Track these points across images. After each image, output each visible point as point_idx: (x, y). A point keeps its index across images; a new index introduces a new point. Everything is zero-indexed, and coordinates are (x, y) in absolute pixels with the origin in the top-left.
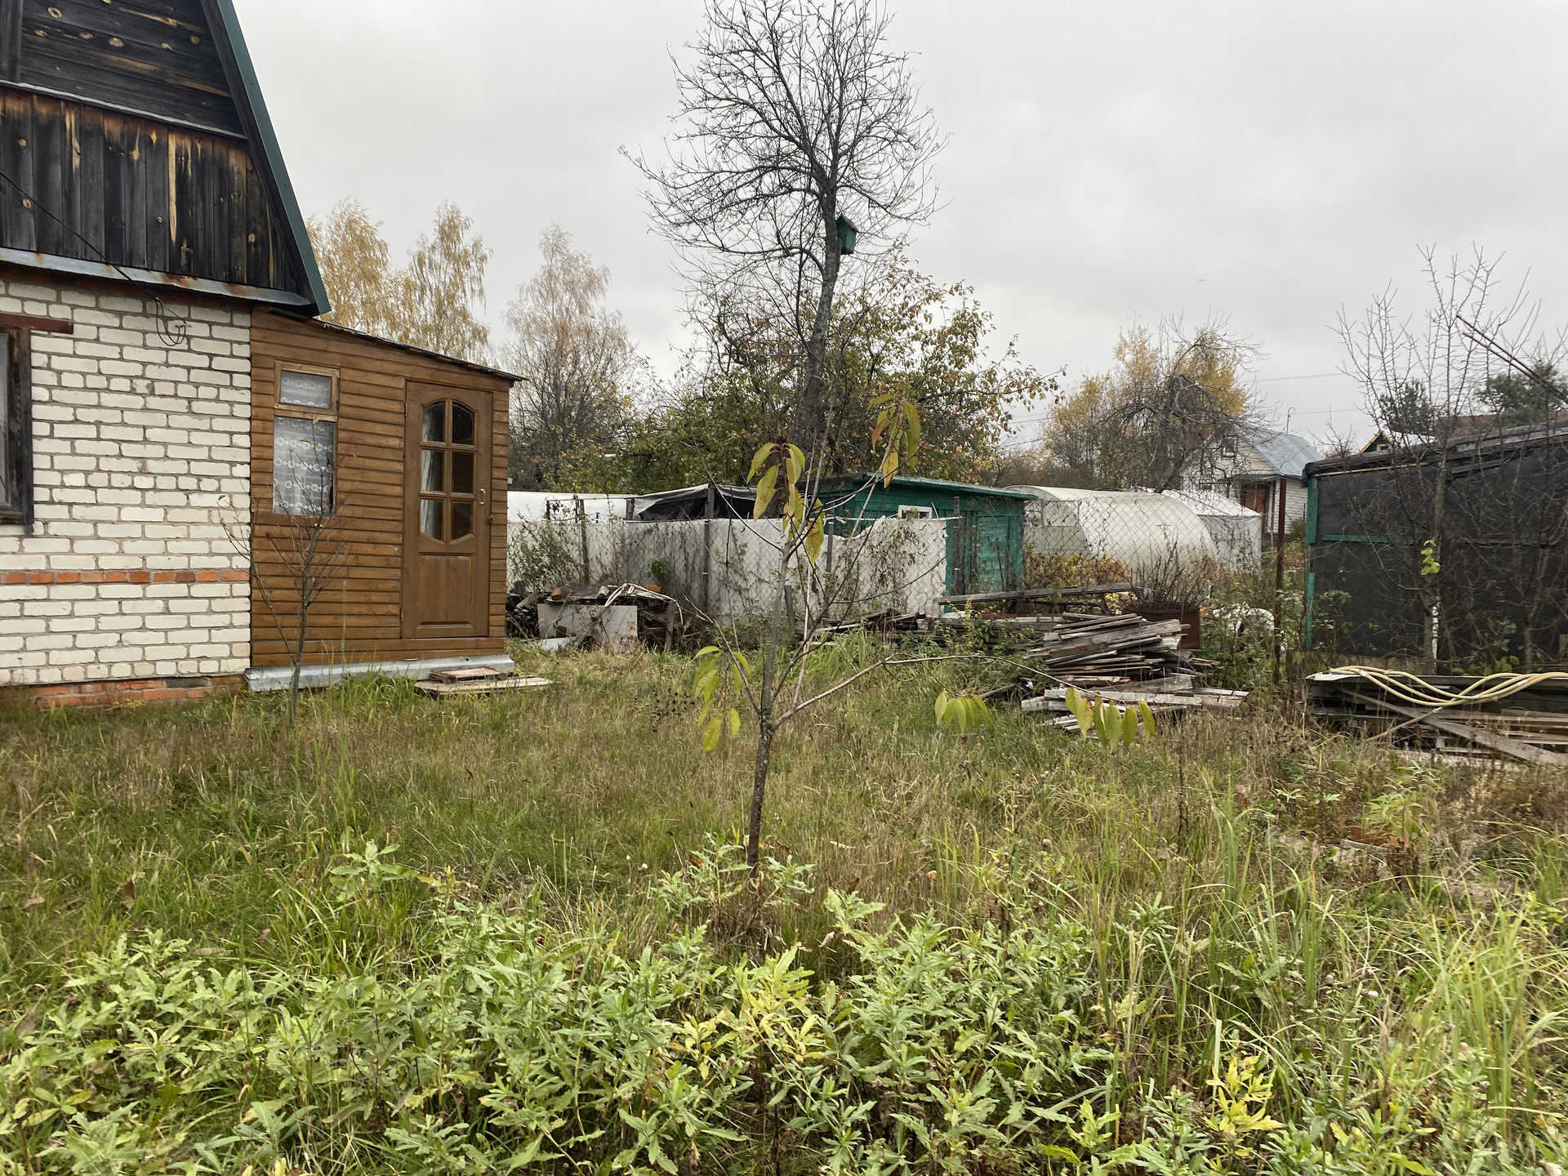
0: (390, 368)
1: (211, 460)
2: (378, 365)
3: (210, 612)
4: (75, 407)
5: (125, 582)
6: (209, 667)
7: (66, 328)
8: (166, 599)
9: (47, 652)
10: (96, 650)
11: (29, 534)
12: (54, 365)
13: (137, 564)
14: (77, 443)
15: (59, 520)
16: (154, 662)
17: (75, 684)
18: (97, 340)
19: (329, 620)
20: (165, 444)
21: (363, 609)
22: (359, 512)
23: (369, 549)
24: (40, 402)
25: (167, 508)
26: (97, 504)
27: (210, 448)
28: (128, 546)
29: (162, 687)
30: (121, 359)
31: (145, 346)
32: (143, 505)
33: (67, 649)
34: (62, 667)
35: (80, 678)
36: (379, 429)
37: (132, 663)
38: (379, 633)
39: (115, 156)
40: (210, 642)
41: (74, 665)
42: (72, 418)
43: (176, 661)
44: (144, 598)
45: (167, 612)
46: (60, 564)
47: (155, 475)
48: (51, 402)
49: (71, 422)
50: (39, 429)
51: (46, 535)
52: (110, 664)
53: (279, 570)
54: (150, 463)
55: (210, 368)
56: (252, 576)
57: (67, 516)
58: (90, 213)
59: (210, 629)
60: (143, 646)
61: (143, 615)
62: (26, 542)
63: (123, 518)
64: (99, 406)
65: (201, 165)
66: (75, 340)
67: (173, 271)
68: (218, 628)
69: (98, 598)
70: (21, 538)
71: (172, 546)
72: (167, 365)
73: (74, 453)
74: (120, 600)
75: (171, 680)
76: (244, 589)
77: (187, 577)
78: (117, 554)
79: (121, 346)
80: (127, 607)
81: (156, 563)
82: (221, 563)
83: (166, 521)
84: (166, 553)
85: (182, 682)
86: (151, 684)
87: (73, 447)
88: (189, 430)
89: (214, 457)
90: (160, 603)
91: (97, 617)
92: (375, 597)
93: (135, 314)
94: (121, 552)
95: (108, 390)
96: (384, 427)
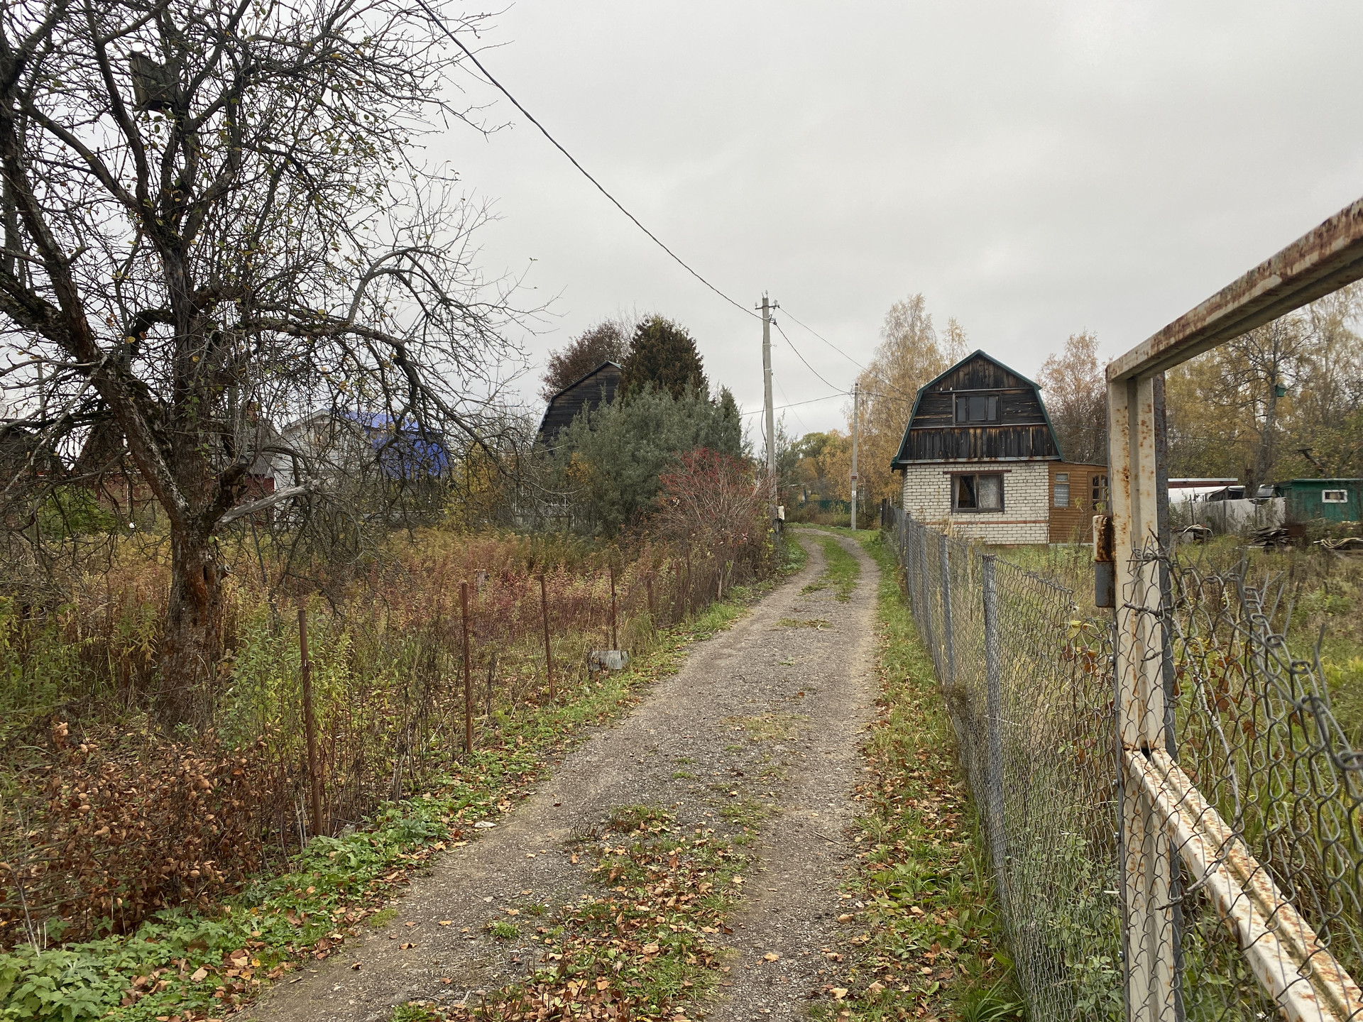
0: (1083, 469)
1: (1040, 496)
2: (1080, 469)
3: (1040, 530)
4: (1012, 487)
5: (1022, 523)
6: (1039, 542)
7: (1010, 471)
8: (1031, 527)
9: (1008, 538)
10: (1017, 538)
11: (1004, 513)
12: (1008, 479)
13: (1025, 519)
14: (1012, 494)
15: (1009, 511)
16: (1028, 541)
17: (1013, 545)
18: (1016, 473)
20: (1031, 493)
22: (1076, 506)
23: (1078, 515)
24: (1006, 487)
25: (1031, 507)
26: (1016, 507)
27: (1040, 493)
28: (1023, 516)
30: (1021, 476)
31: (1026, 473)
32: (1026, 507)
33: (1011, 537)
34: (1010, 541)
35: (1014, 543)
36: (1080, 485)
37: (1024, 541)
39: (1019, 434)
40: (1040, 537)
41: (1013, 541)
42: (1011, 490)
43: (1032, 540)
44: (1026, 527)
45: (1031, 530)
46: (1010, 520)
47: (1028, 500)
48: (1008, 487)
50: (1005, 492)
51: (1007, 514)
52: (1020, 541)
53: (1055, 520)
54: (1027, 497)
55: (1040, 476)
56: (1049, 522)
57: (1011, 510)
58: (1014, 447)
59: (1040, 534)
60: (1026, 537)
61: (1026, 531)
62: (1003, 515)
63: (1022, 510)
64: (1017, 487)
65: (1037, 432)
66: (1012, 474)
67: (1031, 456)
68: (1042, 534)
69: (1017, 527)
71: (1032, 515)
72: (1031, 476)
73: (1012, 497)
74: (1021, 527)
75: (1032, 545)
76: (1047, 525)
77: (1035, 522)
78: (1021, 517)
79: (1021, 474)
80: (1023, 529)
81: (1029, 519)
82: (1042, 519)
83: (1031, 510)
84: (1031, 517)
85: (1034, 545)
86: (1028, 545)
88: (1036, 490)
90: (1029, 528)
91: (1017, 531)
93: (1024, 467)
95: (1019, 483)
96: (1082, 484)
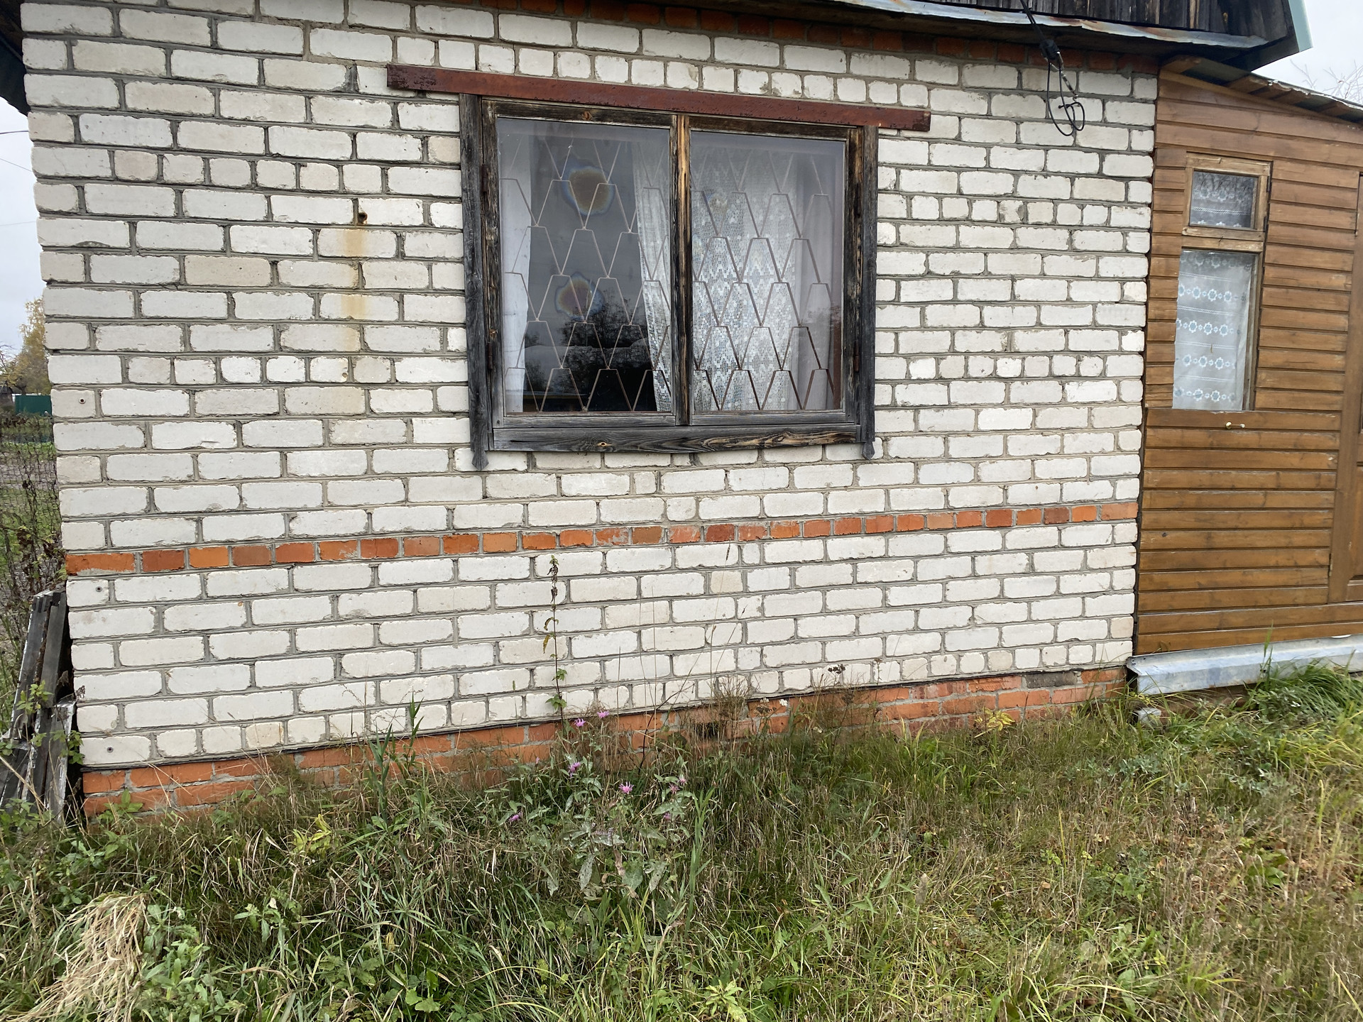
0: (1340, 154)
1: (1095, 326)
2: (1324, 152)
3: (1086, 569)
4: (928, 251)
5: (980, 527)
6: (1081, 655)
7: (918, 122)
8: (1030, 551)
9: (884, 636)
10: (943, 632)
11: (867, 457)
12: (904, 186)
13: (995, 498)
14: (929, 309)
15: (901, 434)
16: (1012, 650)
17: (917, 684)
18: (958, 140)
19: (1235, 577)
20: (1038, 304)
21: (1281, 558)
22: (1283, 399)
23: (1294, 460)
24: (886, 247)
25: (1036, 407)
26: (950, 406)
27: (1095, 305)
28: (987, 471)
29: (1021, 687)
30: (988, 168)
31: (1019, 145)
32: (1007, 404)
33: (908, 632)
34: (901, 659)
35: (921, 676)
36: (1321, 259)
37: (985, 652)
38: (1300, 594)
40: (1083, 617)
41: (915, 655)
42: (922, 270)
43: (1040, 646)
44: (1004, 550)
45: (1031, 571)
47: (1023, 355)
48: (899, 246)
49: (922, 277)
50: (884, 290)
51: (887, 459)
52: (959, 654)
53: (1174, 499)
54: (1019, 335)
55: (1100, 175)
56: (1141, 511)
57: (911, 427)
59: (1084, 595)
60: (999, 625)
61: (1001, 577)
62: (863, 470)
63: (982, 427)
64: (956, 248)
66: (931, 141)
68: (1093, 594)
69: (947, 553)
70: (855, 464)
71: (1043, 469)
72: (1045, 173)
73: (924, 328)
74: (974, 555)
75: (1034, 676)
76: (1128, 531)
77: (1057, 515)
78: (972, 483)
79: (988, 147)
80: (983, 564)
81: (1022, 495)
82: (1101, 490)
83: (1034, 429)
84: (1033, 479)
85: (1047, 679)
86: (1008, 682)
87: (923, 316)
88: (1070, 279)
89: (1100, 321)
90: (1023, 558)
91: (944, 582)
92: (1299, 538)
93: (1007, 92)
94: (977, 481)
95: (969, 221)
96: (1327, 255)
